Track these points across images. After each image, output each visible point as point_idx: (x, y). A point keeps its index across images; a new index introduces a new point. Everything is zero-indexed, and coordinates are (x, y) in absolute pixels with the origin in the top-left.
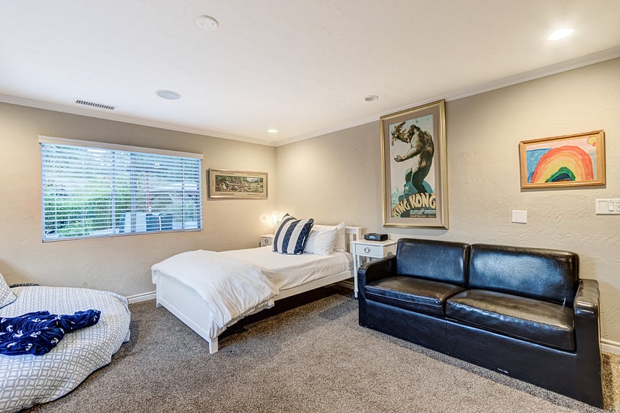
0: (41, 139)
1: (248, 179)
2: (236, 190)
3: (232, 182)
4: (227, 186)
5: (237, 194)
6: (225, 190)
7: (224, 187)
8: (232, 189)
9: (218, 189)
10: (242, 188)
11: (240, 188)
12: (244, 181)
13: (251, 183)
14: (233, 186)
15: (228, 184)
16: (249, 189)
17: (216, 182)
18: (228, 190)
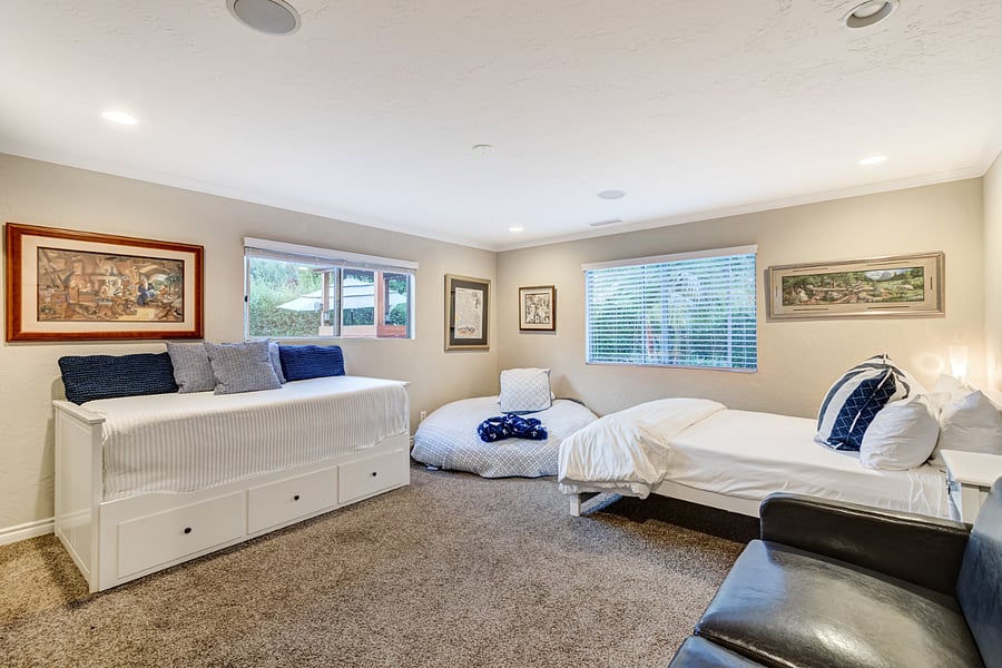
0: (585, 267)
1: (868, 275)
2: (833, 300)
3: (823, 284)
4: (810, 294)
5: (832, 308)
6: (806, 303)
7: (803, 295)
8: (824, 299)
9: (786, 302)
10: (850, 296)
11: (846, 295)
12: (857, 279)
13: (878, 281)
14: (827, 292)
15: (812, 291)
16: (874, 296)
17: (783, 290)
18: (813, 301)
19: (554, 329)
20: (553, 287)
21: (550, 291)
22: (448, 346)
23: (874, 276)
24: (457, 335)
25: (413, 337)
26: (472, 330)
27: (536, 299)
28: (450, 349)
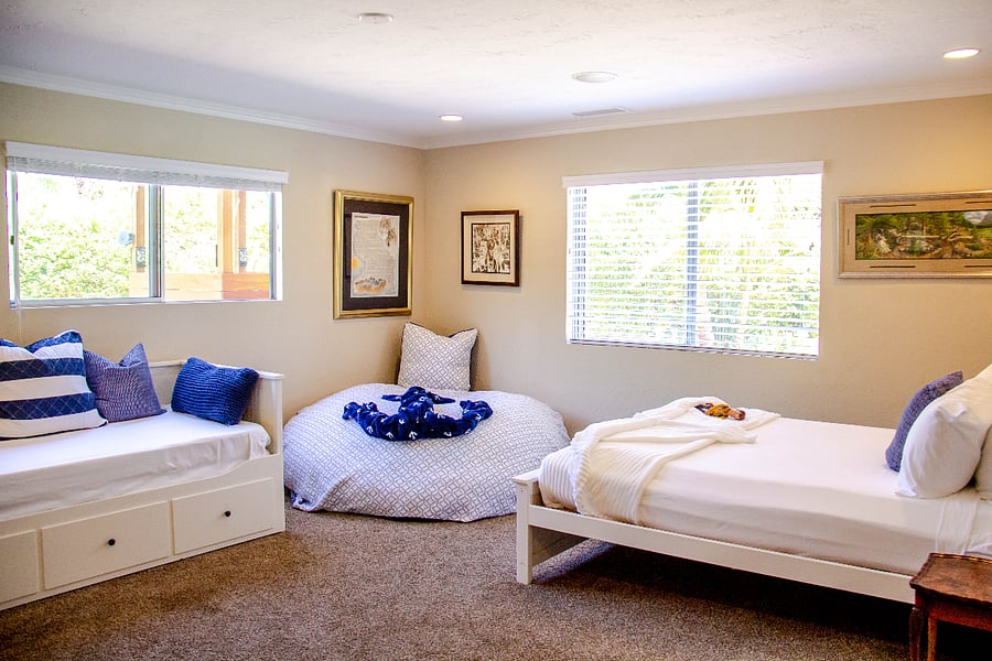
1: (968, 216)
2: (921, 253)
3: (910, 229)
4: (893, 243)
6: (886, 256)
7: (883, 244)
8: (910, 251)
10: (943, 247)
11: (938, 246)
12: (953, 222)
13: (980, 227)
14: (913, 241)
15: (895, 238)
16: (974, 249)
17: (857, 235)
18: (896, 254)
19: (517, 283)
20: (516, 213)
21: (511, 219)
22: (339, 311)
23: (975, 218)
24: (356, 292)
25: (280, 296)
26: (381, 284)
27: (488, 232)
28: (341, 317)
